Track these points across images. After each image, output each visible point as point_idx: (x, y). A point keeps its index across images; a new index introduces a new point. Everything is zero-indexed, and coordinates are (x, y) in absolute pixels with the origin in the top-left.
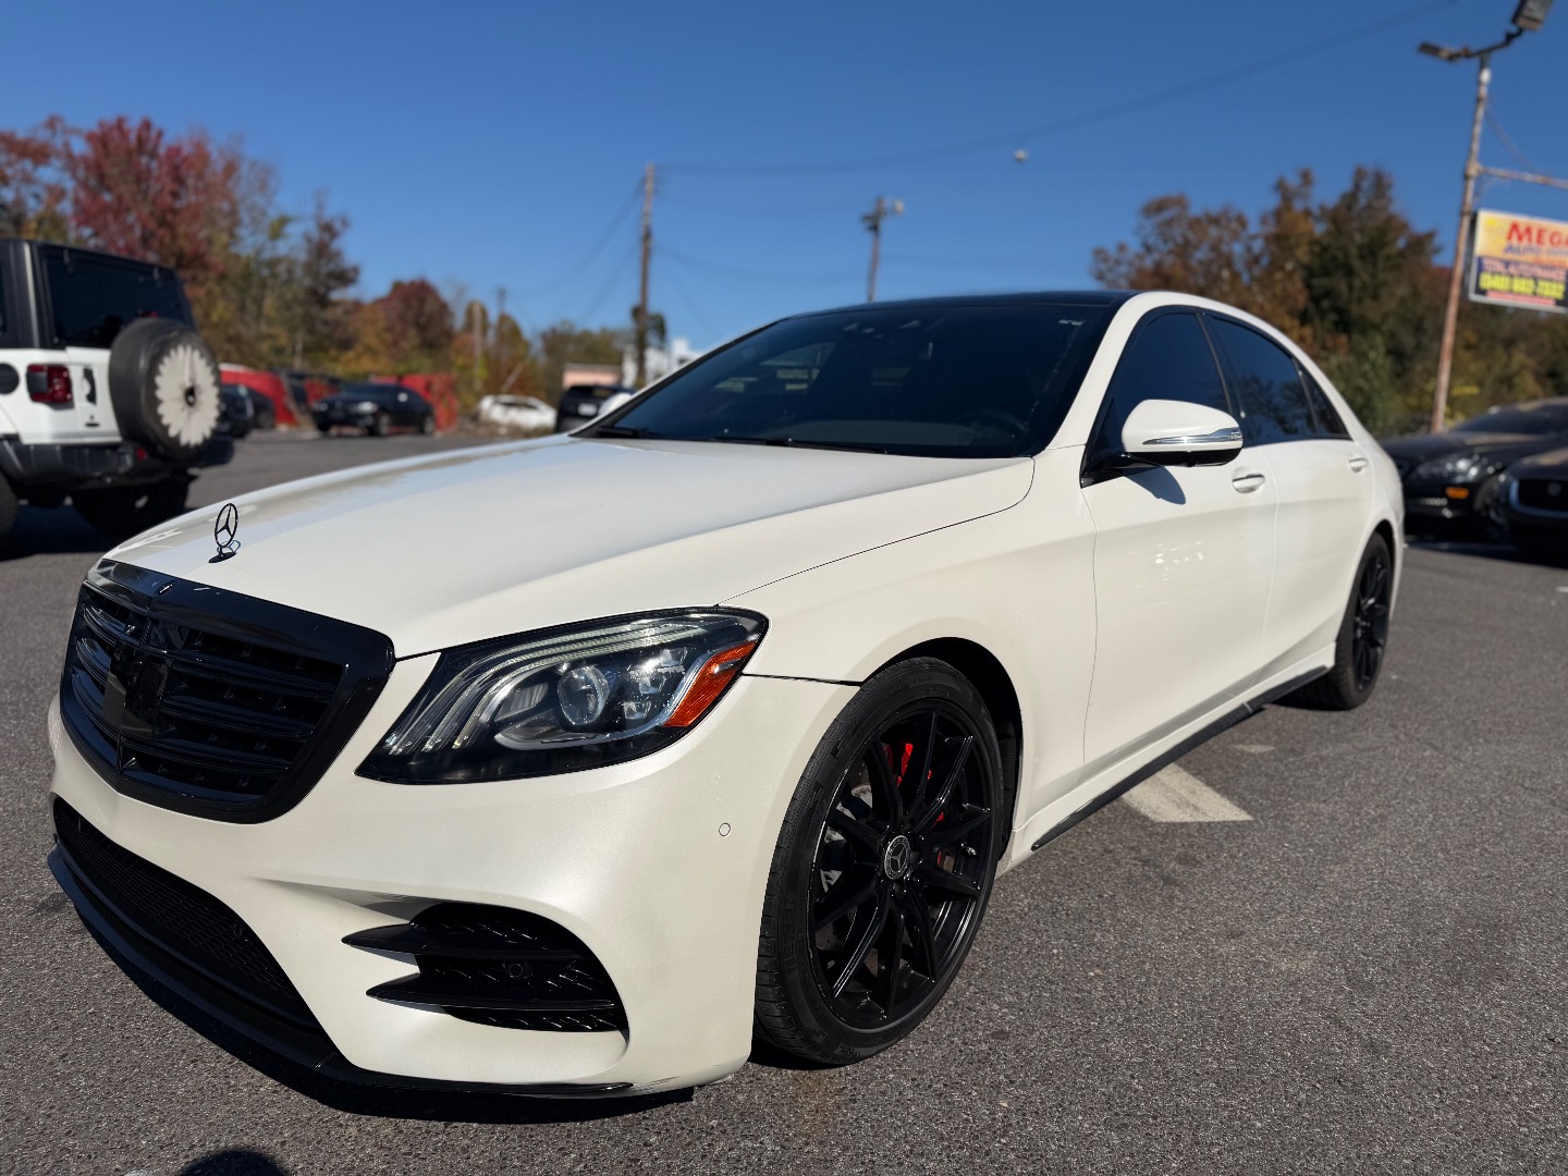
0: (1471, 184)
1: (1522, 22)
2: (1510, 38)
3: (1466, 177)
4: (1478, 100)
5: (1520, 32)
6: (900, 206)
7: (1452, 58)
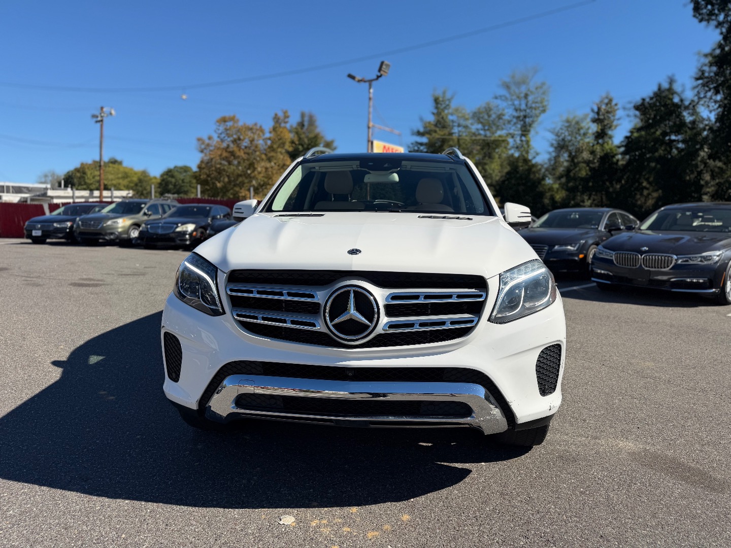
0: (370, 130)
1: (382, 72)
2: (378, 77)
3: (369, 128)
4: (370, 99)
5: (381, 76)
6: (113, 112)
7: (359, 81)
